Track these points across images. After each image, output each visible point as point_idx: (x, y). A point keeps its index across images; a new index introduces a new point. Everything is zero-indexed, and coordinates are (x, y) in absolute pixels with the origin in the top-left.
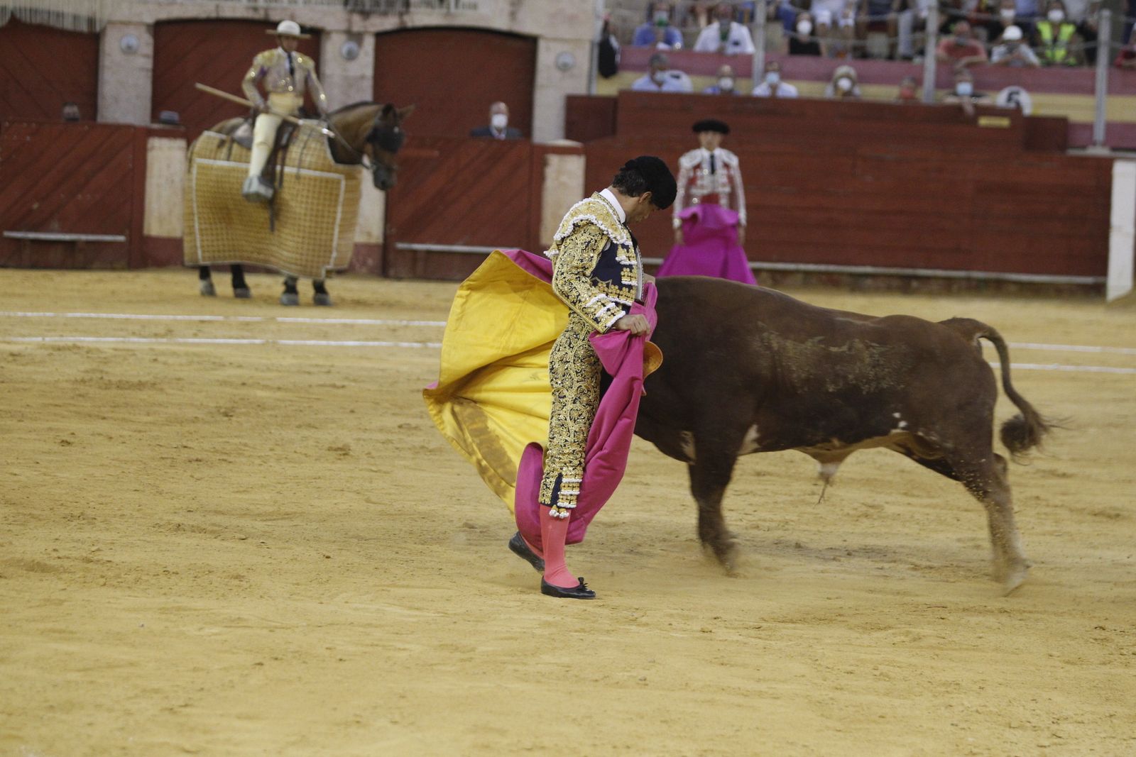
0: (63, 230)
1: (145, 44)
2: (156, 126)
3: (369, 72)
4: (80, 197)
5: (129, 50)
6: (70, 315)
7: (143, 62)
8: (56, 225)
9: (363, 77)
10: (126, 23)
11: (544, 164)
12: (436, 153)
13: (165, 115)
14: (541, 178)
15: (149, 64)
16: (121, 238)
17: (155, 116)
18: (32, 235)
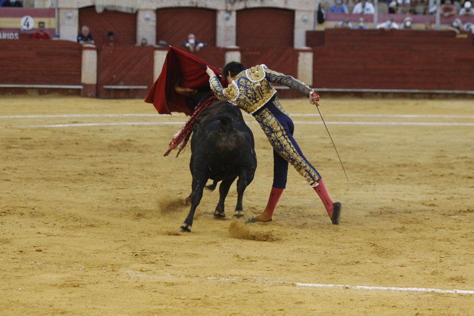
0: (125, 85)
1: (153, 17)
2: (157, 46)
3: (234, 24)
4: (130, 73)
5: (147, 19)
6: (124, 115)
7: (153, 23)
8: (122, 83)
9: (232, 27)
10: (146, 10)
11: (298, 56)
12: (258, 53)
13: (161, 42)
14: (297, 61)
15: (154, 24)
16: (145, 87)
17: (157, 42)
18: (114, 87)
